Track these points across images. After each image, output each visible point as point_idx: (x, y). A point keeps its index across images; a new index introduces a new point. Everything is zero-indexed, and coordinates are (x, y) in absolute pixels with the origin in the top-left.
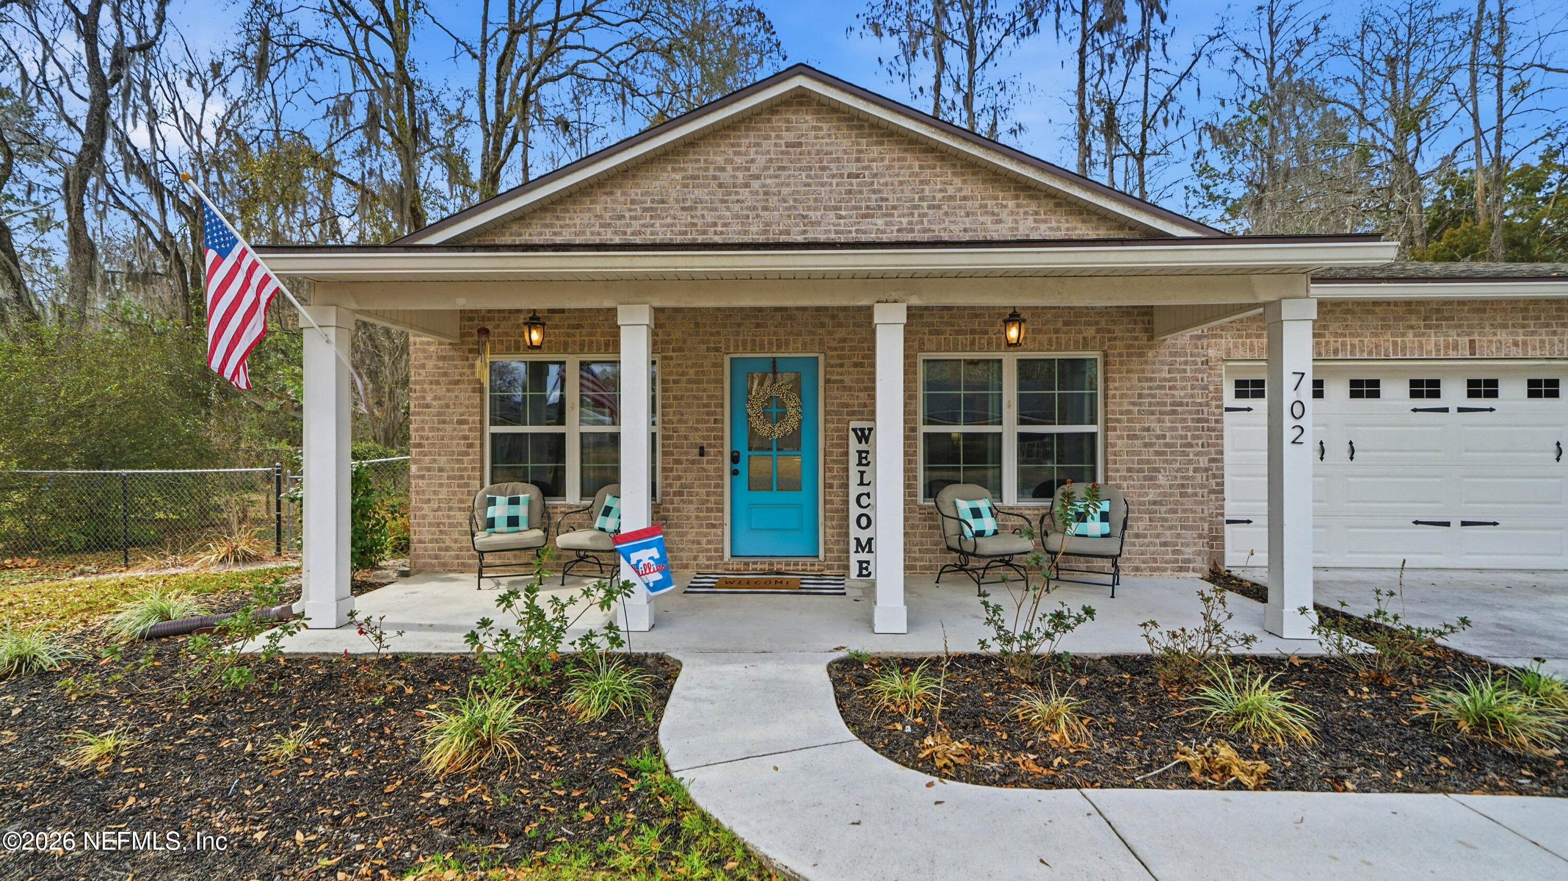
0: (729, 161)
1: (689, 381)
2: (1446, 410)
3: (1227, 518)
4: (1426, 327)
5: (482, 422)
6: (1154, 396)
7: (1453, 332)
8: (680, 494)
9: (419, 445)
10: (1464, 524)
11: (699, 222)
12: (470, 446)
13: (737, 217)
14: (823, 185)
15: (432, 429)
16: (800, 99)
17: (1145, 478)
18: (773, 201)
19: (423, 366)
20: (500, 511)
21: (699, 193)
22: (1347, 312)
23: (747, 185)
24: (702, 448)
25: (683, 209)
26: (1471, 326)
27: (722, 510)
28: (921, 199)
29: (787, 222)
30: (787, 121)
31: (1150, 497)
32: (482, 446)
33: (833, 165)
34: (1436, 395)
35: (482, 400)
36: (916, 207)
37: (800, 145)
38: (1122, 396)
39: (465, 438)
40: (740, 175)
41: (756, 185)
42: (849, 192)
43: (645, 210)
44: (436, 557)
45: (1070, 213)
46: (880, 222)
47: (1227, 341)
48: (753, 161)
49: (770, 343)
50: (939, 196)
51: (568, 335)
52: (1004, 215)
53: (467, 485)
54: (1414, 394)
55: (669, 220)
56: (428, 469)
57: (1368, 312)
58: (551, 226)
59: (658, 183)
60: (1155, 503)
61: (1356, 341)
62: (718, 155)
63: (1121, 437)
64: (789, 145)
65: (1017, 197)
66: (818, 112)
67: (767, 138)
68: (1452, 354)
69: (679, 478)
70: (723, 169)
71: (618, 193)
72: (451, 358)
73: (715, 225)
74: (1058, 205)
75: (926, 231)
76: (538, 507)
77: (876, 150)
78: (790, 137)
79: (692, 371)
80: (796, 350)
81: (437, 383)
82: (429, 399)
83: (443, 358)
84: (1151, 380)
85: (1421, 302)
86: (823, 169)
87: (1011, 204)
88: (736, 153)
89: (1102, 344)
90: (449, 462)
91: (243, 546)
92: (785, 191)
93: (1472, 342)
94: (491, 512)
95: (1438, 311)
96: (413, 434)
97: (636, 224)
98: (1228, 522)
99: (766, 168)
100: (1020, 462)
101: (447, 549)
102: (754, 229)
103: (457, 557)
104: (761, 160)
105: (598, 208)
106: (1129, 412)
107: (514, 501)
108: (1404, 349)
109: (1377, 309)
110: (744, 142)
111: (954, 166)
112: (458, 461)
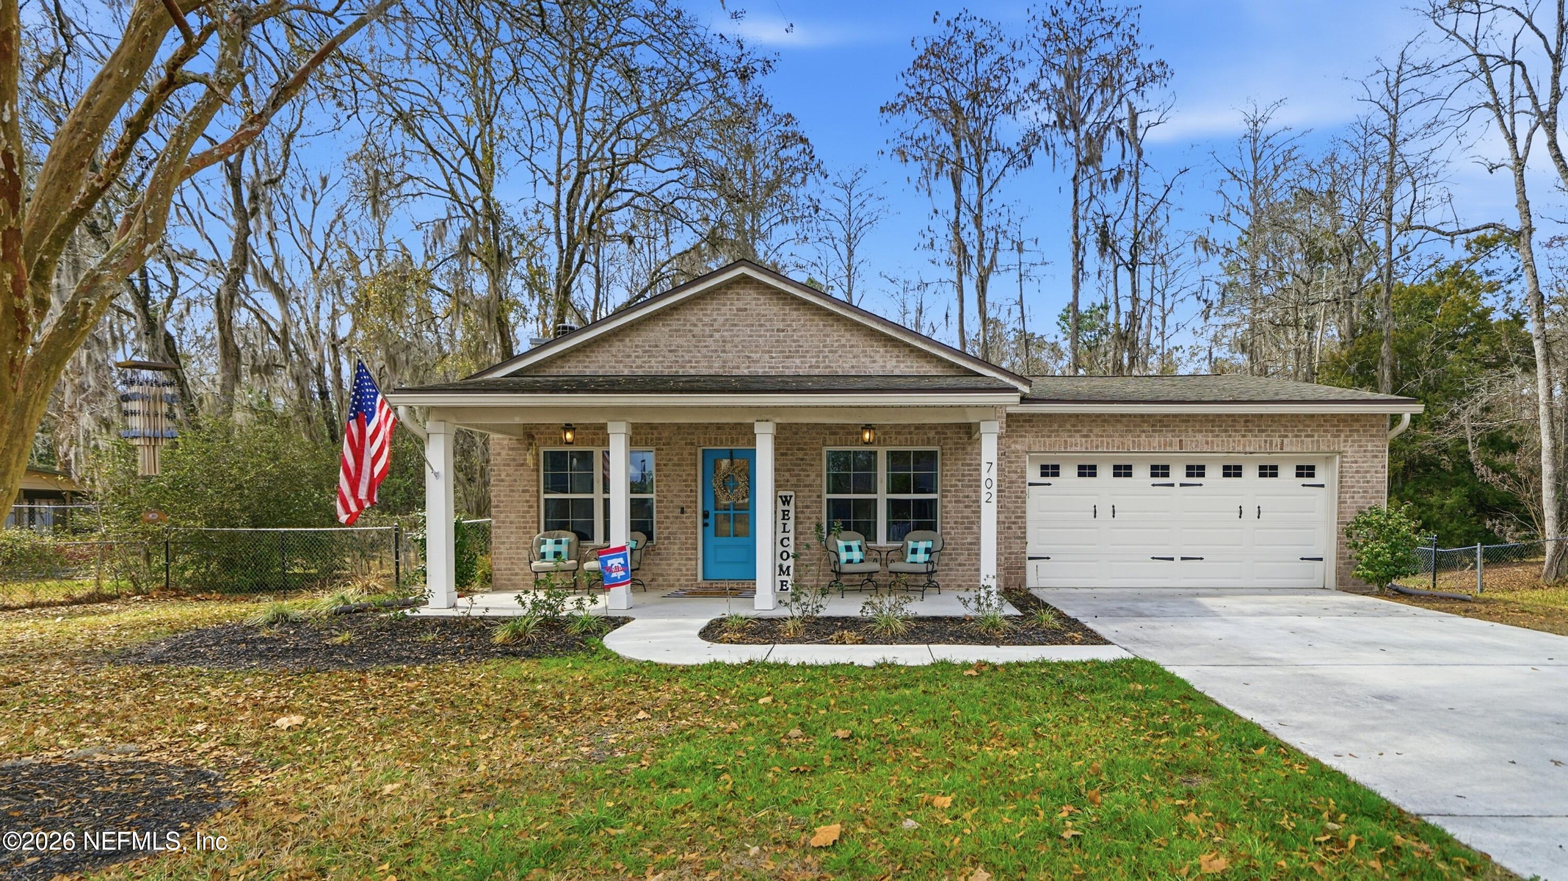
0: (700, 320)
1: (674, 465)
2: (1172, 485)
3: (1028, 555)
4: (1153, 431)
5: (538, 491)
6: (971, 475)
7: (1170, 435)
8: (668, 538)
9: (497, 506)
10: (1183, 559)
11: (680, 360)
12: (531, 507)
13: (705, 357)
14: (761, 336)
15: (505, 496)
16: (744, 280)
17: (966, 528)
18: (728, 346)
19: (499, 454)
20: (549, 547)
21: (680, 341)
22: (1105, 421)
23: (711, 336)
24: (682, 509)
25: (670, 351)
26: (1180, 431)
27: (696, 549)
28: (824, 346)
29: (737, 360)
30: (738, 294)
31: (969, 540)
32: (538, 507)
33: (767, 324)
34: (1167, 475)
35: (538, 476)
36: (821, 352)
37: (746, 309)
38: (952, 475)
39: (528, 501)
40: (707, 329)
41: (717, 335)
42: (777, 341)
43: (646, 352)
44: (509, 580)
45: (918, 357)
46: (798, 361)
47: (1029, 439)
48: (715, 320)
49: (727, 440)
50: (836, 344)
51: (594, 434)
52: (877, 358)
53: (529, 533)
54: (1153, 475)
55: (660, 359)
56: (504, 522)
57: (1118, 421)
58: (584, 361)
59: (652, 334)
60: (971, 544)
61: (1110, 440)
62: (692, 315)
63: (950, 502)
64: (739, 310)
65: (885, 346)
66: (757, 288)
67: (725, 305)
68: (1168, 449)
69: (668, 528)
70: (695, 325)
71: (627, 340)
72: (518, 449)
73: (690, 362)
74: (911, 351)
75: (827, 367)
76: (574, 547)
77: (795, 314)
78: (740, 304)
79: (676, 458)
80: (743, 445)
81: (509, 465)
82: (503, 477)
83: (512, 449)
84: (970, 465)
85: (1150, 416)
86: (761, 325)
87: (882, 350)
88: (704, 315)
89: (939, 441)
90: (518, 517)
91: (373, 583)
92: (736, 340)
93: (1181, 441)
94: (543, 549)
95: (1160, 421)
96: (493, 499)
97: (639, 362)
98: (1030, 558)
99: (724, 325)
100: (888, 517)
101: (517, 574)
102: (716, 365)
103: (523, 580)
104: (721, 319)
105: (614, 350)
106: (956, 485)
107: (558, 542)
108: (1139, 446)
109: (1124, 420)
110: (709, 307)
111: (845, 325)
112: (523, 517)
